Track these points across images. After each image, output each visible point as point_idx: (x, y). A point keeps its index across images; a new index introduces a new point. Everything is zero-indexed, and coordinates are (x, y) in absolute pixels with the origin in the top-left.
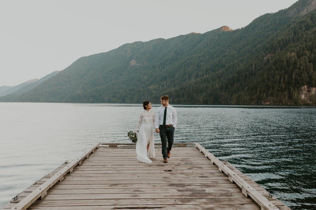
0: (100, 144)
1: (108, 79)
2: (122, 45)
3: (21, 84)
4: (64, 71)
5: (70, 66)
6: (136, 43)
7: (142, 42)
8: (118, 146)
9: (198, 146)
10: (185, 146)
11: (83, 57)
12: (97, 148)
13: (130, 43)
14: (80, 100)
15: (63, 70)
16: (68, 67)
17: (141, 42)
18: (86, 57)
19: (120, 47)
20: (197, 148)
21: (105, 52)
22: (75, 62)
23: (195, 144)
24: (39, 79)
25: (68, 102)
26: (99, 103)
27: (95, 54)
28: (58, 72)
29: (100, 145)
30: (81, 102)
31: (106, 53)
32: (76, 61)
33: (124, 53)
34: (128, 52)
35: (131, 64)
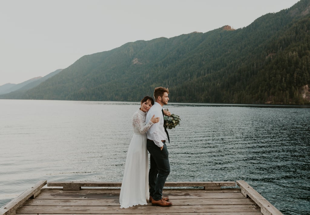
0: (45, 184)
1: (111, 77)
3: (25, 82)
4: (68, 68)
5: (73, 64)
6: (138, 42)
7: (145, 41)
8: (82, 188)
9: (251, 194)
10: (218, 188)
11: (86, 56)
12: (32, 198)
13: (132, 42)
14: (83, 97)
15: (66, 68)
16: (71, 65)
17: (143, 41)
18: (89, 55)
19: (122, 46)
20: (248, 197)
21: (107, 51)
22: (78, 60)
23: (239, 185)
24: (43, 77)
25: (71, 100)
26: (101, 101)
28: (62, 70)
29: (46, 187)
30: (84, 100)
31: (108, 51)
33: (126, 51)
34: (130, 51)
35: (133, 63)
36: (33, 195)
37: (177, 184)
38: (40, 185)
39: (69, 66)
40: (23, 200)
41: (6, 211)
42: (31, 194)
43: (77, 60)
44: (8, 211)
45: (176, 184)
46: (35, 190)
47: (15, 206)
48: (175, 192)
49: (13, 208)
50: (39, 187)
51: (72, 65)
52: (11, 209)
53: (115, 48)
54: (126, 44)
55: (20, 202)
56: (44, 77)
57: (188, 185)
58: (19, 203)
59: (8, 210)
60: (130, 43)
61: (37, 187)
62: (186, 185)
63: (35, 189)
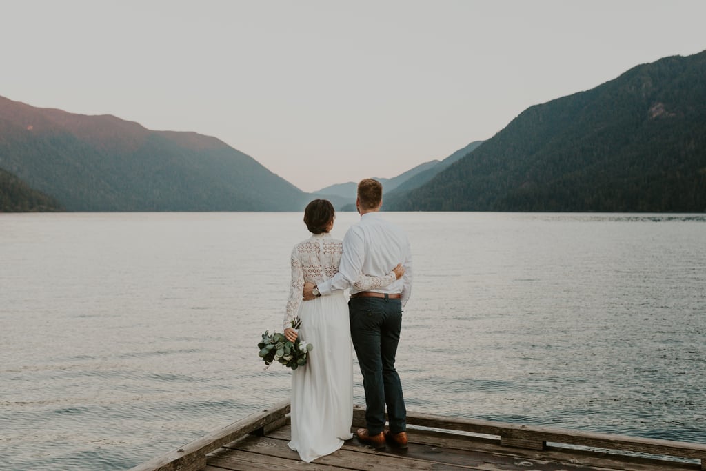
1: (595, 154)
2: (629, 70)
3: (406, 173)
4: (493, 138)
6: (665, 61)
7: (683, 57)
11: (533, 107)
12: (258, 433)
13: (648, 64)
14: (528, 204)
15: (490, 139)
16: (501, 131)
17: (678, 58)
18: (540, 105)
19: (623, 74)
21: (585, 90)
22: (516, 118)
24: (441, 160)
27: (563, 98)
28: (481, 143)
31: (588, 91)
32: (520, 115)
33: (633, 88)
34: (644, 86)
35: (651, 115)
36: (262, 428)
37: (616, 442)
38: (284, 407)
39: (497, 134)
40: (227, 436)
41: (177, 456)
42: (253, 425)
43: (513, 118)
44: (182, 459)
45: (611, 442)
46: (268, 416)
47: (205, 447)
48: (606, 464)
49: (196, 452)
50: (280, 411)
51: (503, 130)
52: (190, 455)
53: (604, 82)
54: (633, 69)
55: (219, 439)
56: (444, 160)
57: (646, 449)
58: (214, 442)
59: (181, 456)
60: (644, 65)
61: (275, 411)
62: (641, 448)
63: (268, 414)
